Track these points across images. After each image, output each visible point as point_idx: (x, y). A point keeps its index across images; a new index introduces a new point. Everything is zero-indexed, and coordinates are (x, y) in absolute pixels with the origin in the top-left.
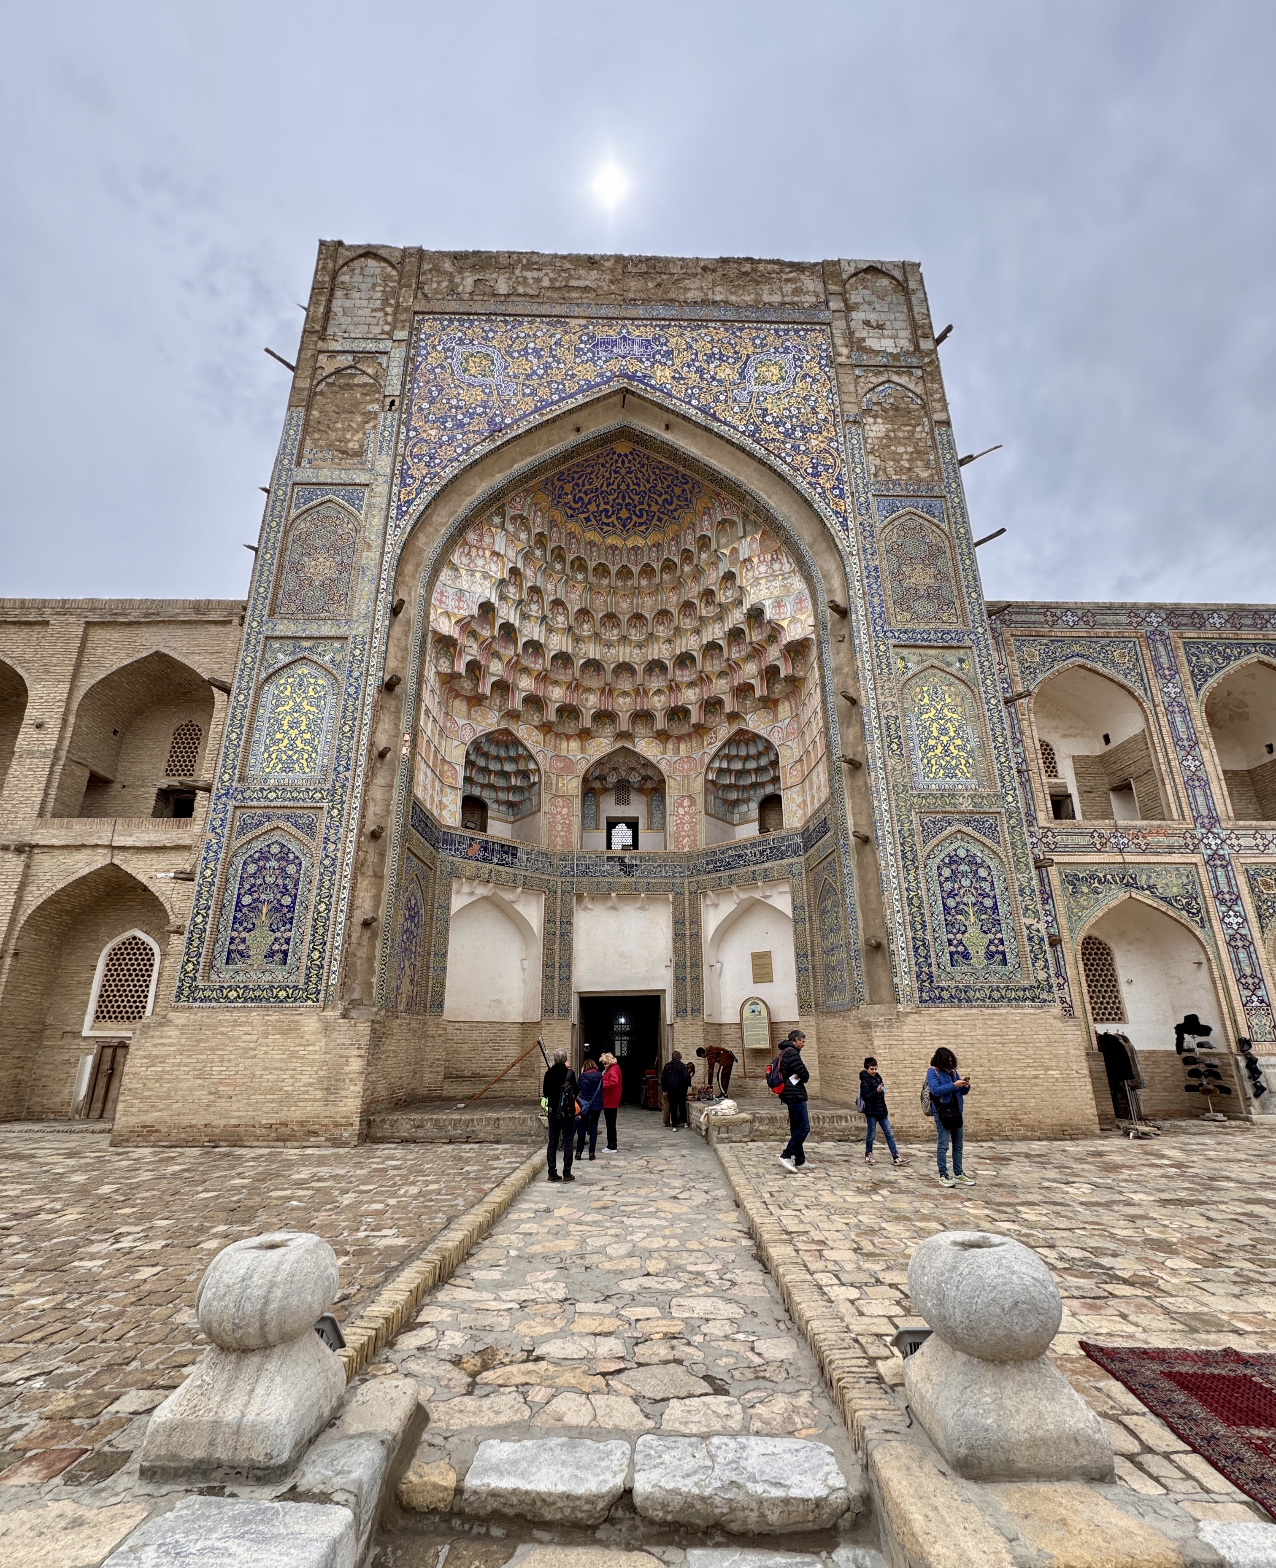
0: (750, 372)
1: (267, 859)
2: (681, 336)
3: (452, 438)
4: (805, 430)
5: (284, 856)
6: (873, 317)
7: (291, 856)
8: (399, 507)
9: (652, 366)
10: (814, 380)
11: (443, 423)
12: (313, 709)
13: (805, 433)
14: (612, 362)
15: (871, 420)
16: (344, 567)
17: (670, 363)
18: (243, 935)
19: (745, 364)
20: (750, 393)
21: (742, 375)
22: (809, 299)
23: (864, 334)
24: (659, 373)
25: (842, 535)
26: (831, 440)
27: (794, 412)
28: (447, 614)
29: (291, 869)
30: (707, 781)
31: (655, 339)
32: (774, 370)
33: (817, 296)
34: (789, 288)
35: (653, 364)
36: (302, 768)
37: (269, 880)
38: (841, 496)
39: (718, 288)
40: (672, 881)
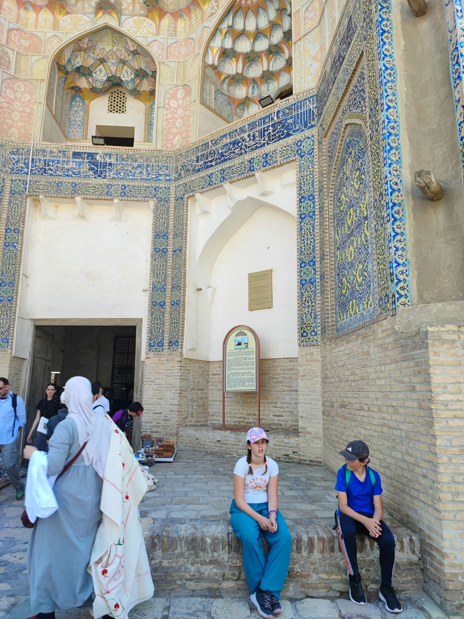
30: (206, 65)
40: (154, 185)
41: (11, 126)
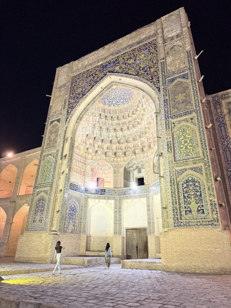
1: (40, 200)
2: (122, 57)
3: (76, 101)
4: (150, 68)
5: (43, 199)
6: (170, 29)
8: (66, 120)
9: (115, 67)
10: (153, 53)
11: (75, 98)
12: (50, 167)
14: (107, 70)
15: (168, 57)
16: (56, 136)
17: (119, 65)
18: (36, 217)
19: (136, 57)
20: (137, 64)
21: (135, 60)
22: (152, 32)
23: (167, 34)
25: (158, 93)
26: (157, 68)
27: (147, 64)
29: (44, 202)
31: (116, 60)
32: (143, 55)
33: (155, 30)
34: (147, 32)
36: (47, 180)
37: (40, 205)
38: (159, 83)
40: (146, 194)
41: (118, 185)
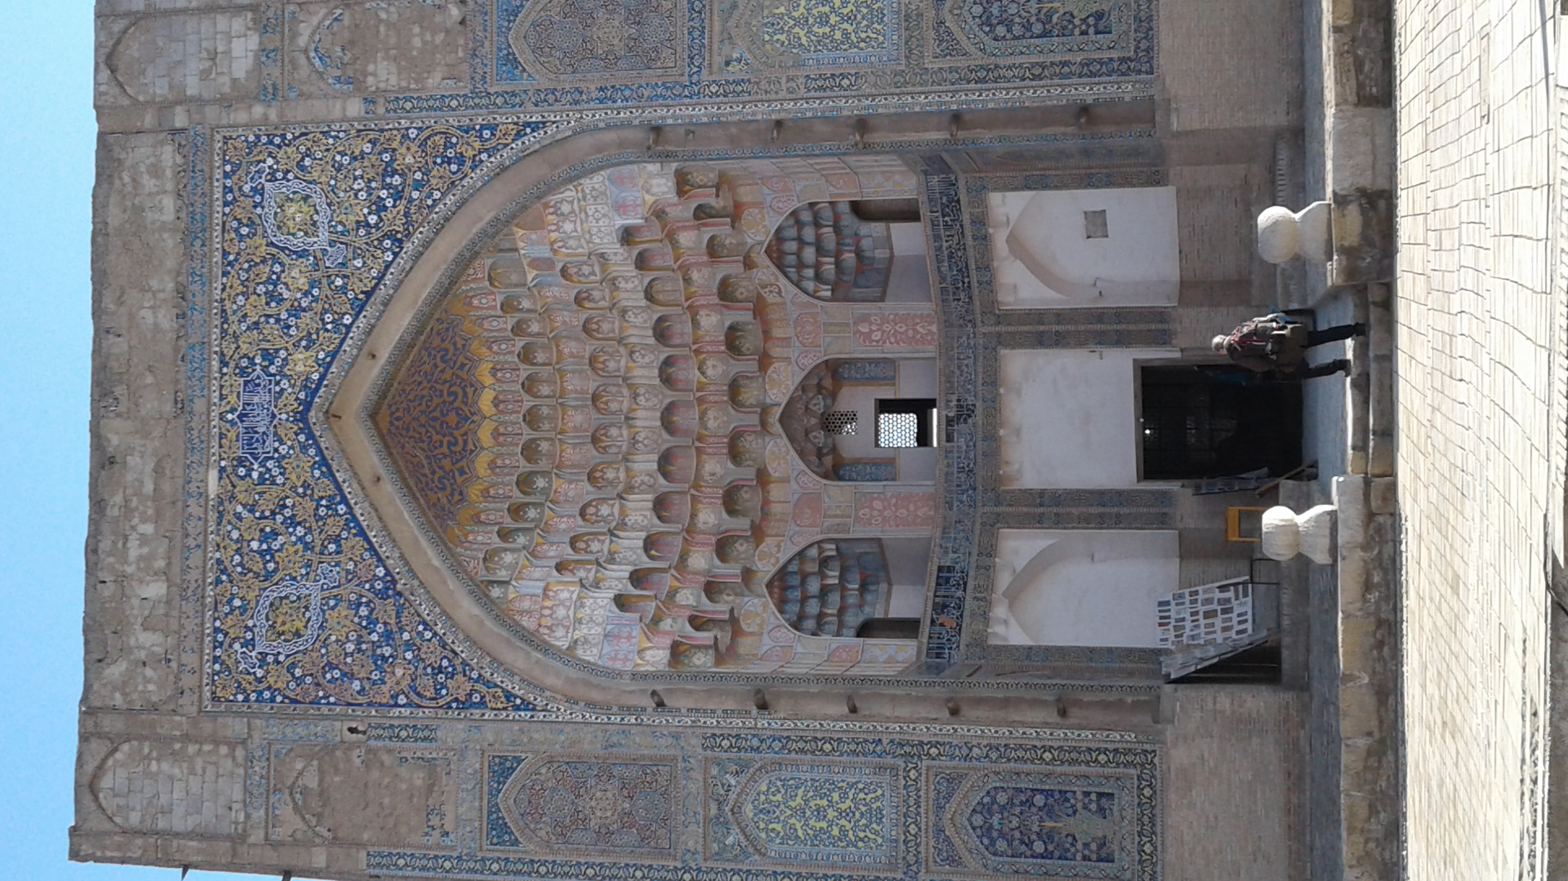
0: (298, 242)
1: (991, 827)
2: (236, 337)
3: (409, 644)
4: (389, 170)
5: (985, 809)
6: (194, 66)
7: (985, 800)
8: (517, 708)
9: (289, 378)
10: (308, 154)
11: (384, 658)
12: (800, 792)
13: (394, 172)
14: (281, 432)
15: (370, 80)
16: (605, 772)
17: (283, 354)
18: (1079, 846)
19: (283, 249)
20: (332, 244)
21: (303, 254)
22: (168, 156)
23: (225, 79)
24: (300, 368)
25: (551, 130)
26: (405, 137)
27: (359, 185)
28: (641, 652)
29: (1002, 798)
30: (833, 299)
31: (243, 372)
32: (291, 209)
33: (162, 143)
34: (149, 183)
35: (285, 376)
36: (877, 799)
37: (1015, 823)
38: (493, 128)
39: (154, 284)
40: (980, 350)
